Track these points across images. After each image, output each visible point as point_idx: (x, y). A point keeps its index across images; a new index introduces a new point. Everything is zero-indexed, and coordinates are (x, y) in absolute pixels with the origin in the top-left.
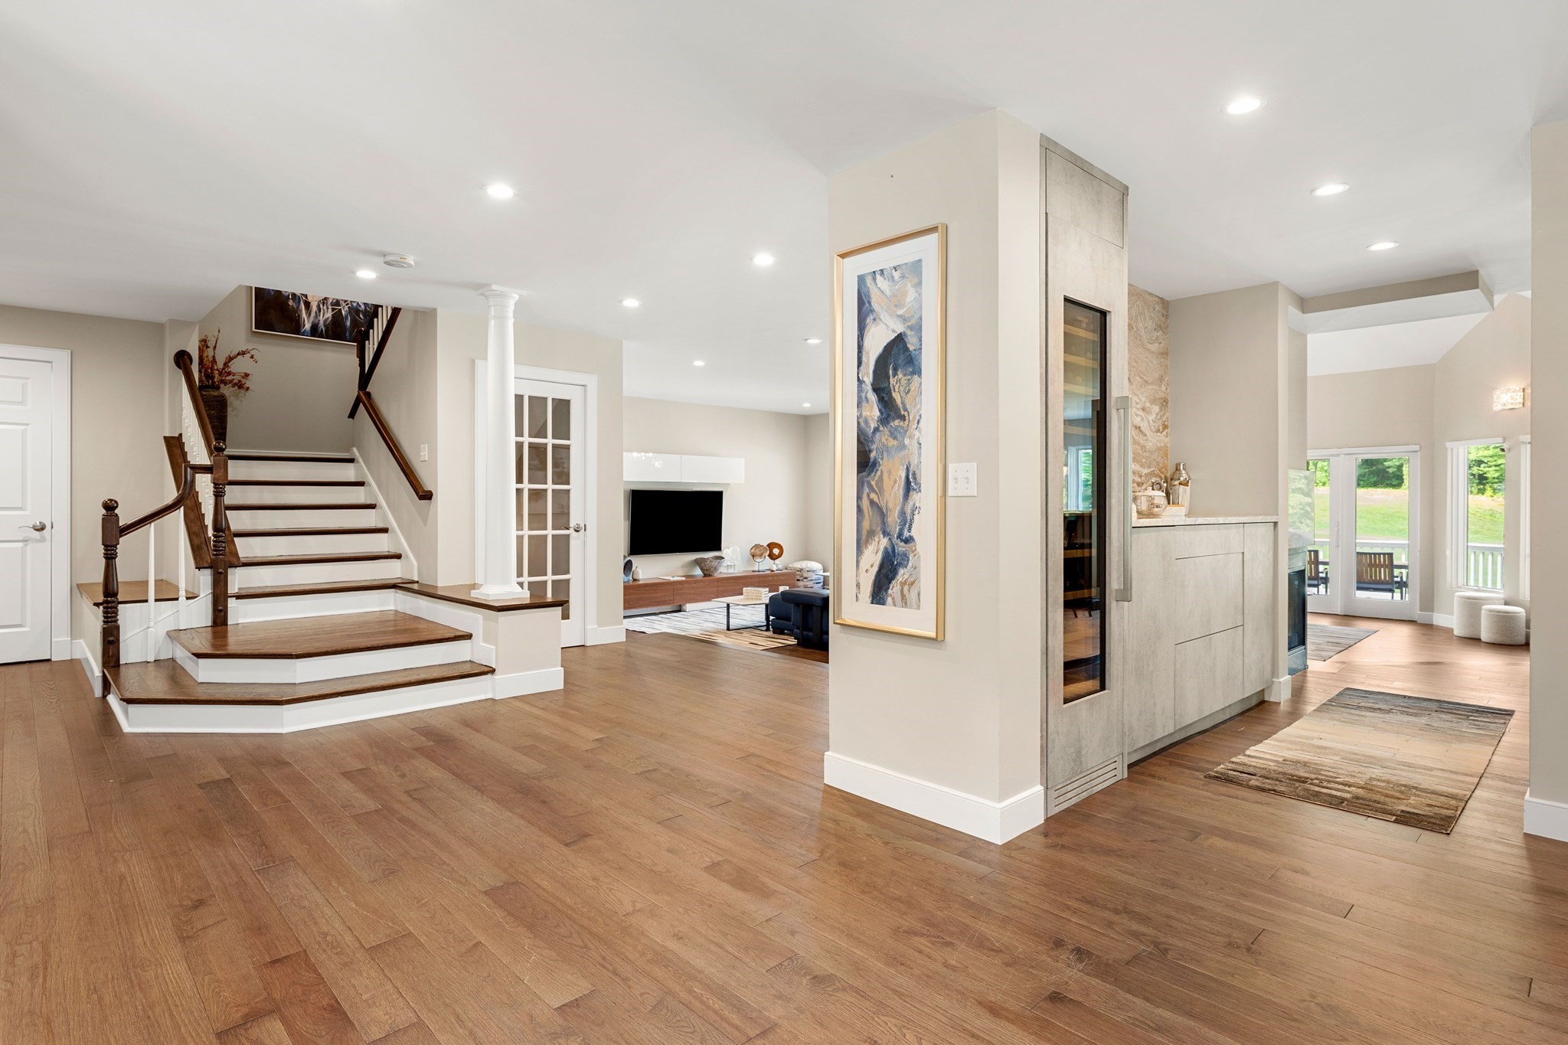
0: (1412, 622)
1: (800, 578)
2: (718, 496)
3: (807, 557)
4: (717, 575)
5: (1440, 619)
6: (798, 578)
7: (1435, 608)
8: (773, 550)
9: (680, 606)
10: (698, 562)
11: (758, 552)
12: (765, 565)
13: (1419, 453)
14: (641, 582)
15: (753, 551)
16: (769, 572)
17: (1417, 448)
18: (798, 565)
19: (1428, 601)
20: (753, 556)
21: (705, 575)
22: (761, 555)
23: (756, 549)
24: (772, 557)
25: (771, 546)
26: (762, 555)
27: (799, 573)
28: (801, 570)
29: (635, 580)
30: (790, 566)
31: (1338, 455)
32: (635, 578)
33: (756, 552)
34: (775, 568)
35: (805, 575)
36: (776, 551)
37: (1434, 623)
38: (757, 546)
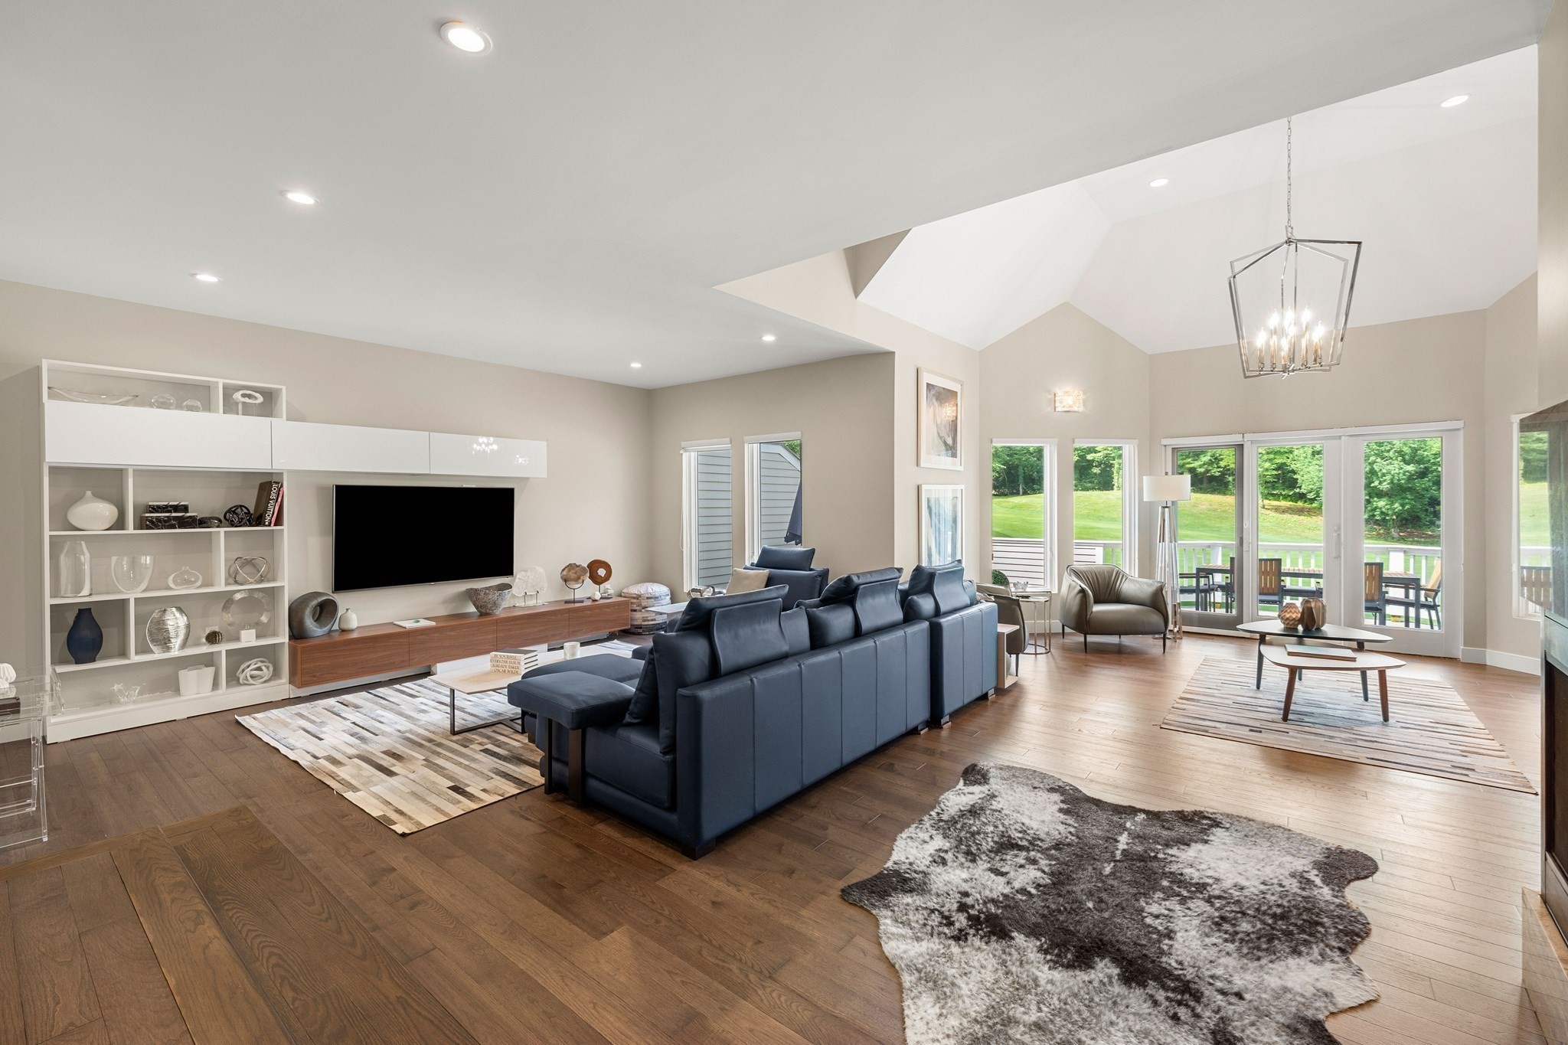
0: (1448, 660)
1: (638, 608)
2: (510, 493)
3: (651, 577)
4: (500, 613)
5: (1496, 658)
6: (635, 607)
7: (1488, 642)
8: (597, 571)
9: (430, 667)
10: (472, 595)
11: (572, 575)
12: (586, 591)
13: (1461, 433)
14: (355, 635)
15: (564, 573)
16: (588, 603)
17: (1460, 424)
18: (635, 590)
19: (1477, 634)
20: (565, 581)
21: (482, 615)
22: (577, 580)
23: (569, 571)
24: (597, 580)
25: (595, 565)
26: (579, 578)
27: (635, 601)
28: (638, 597)
29: (343, 631)
30: (625, 591)
31: (1340, 437)
32: (342, 627)
33: (571, 574)
34: (598, 596)
35: (644, 604)
36: (602, 572)
37: (1488, 663)
38: (571, 567)
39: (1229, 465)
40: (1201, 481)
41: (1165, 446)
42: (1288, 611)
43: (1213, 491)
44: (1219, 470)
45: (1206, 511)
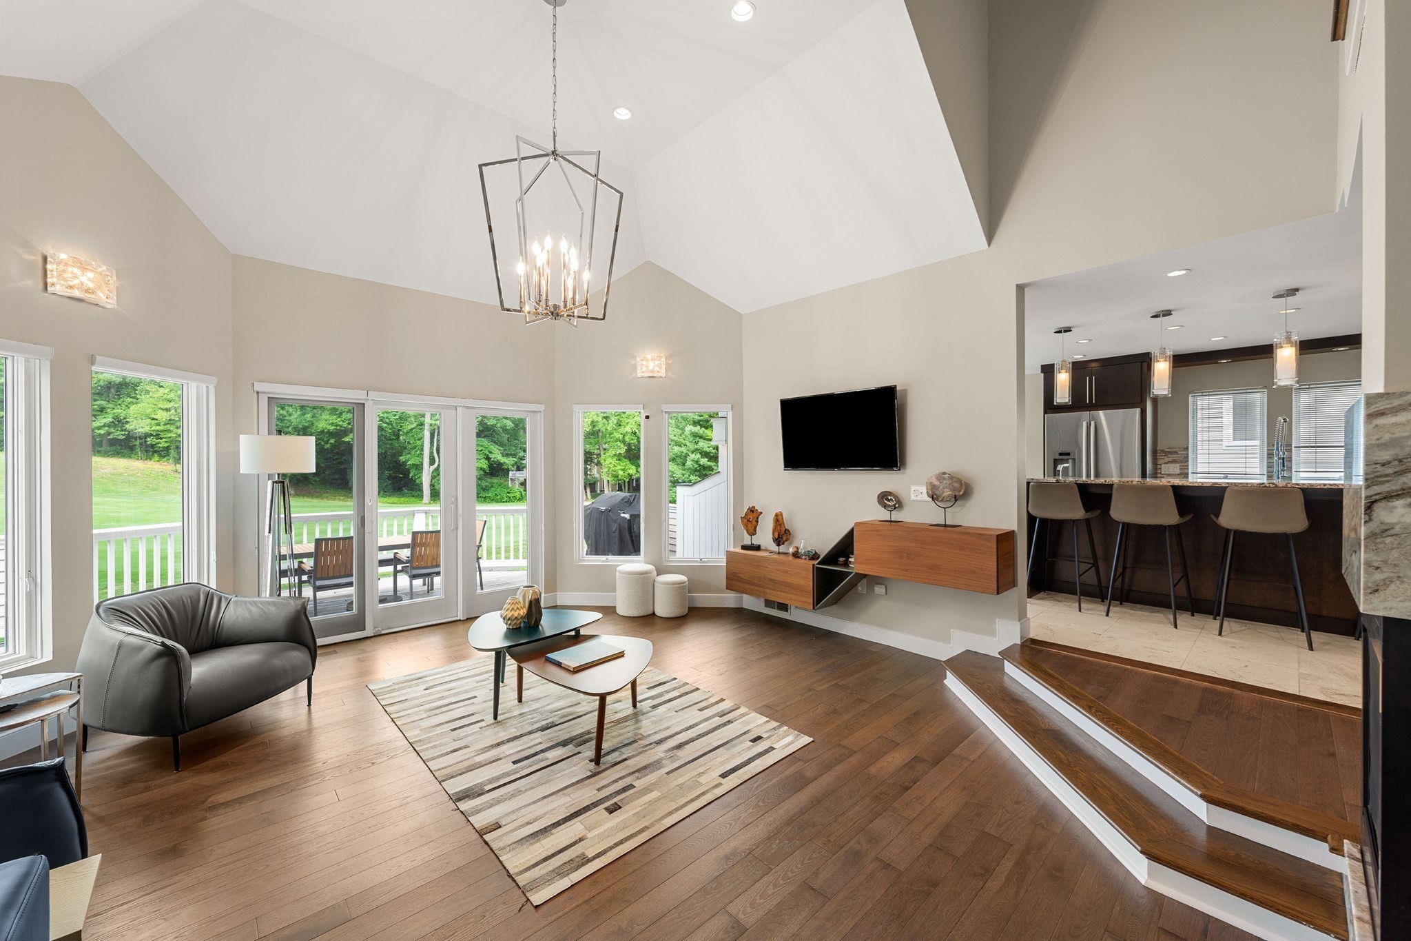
13: (542, 415)
17: (541, 407)
39: (136, 429)
40: (100, 444)
41: (258, 393)
42: (515, 608)
43: (118, 454)
44: (123, 433)
45: (109, 475)
